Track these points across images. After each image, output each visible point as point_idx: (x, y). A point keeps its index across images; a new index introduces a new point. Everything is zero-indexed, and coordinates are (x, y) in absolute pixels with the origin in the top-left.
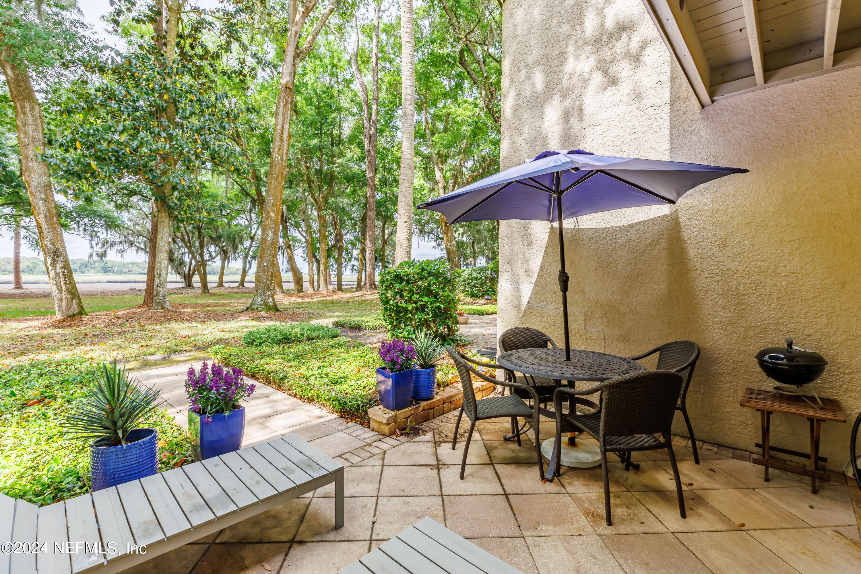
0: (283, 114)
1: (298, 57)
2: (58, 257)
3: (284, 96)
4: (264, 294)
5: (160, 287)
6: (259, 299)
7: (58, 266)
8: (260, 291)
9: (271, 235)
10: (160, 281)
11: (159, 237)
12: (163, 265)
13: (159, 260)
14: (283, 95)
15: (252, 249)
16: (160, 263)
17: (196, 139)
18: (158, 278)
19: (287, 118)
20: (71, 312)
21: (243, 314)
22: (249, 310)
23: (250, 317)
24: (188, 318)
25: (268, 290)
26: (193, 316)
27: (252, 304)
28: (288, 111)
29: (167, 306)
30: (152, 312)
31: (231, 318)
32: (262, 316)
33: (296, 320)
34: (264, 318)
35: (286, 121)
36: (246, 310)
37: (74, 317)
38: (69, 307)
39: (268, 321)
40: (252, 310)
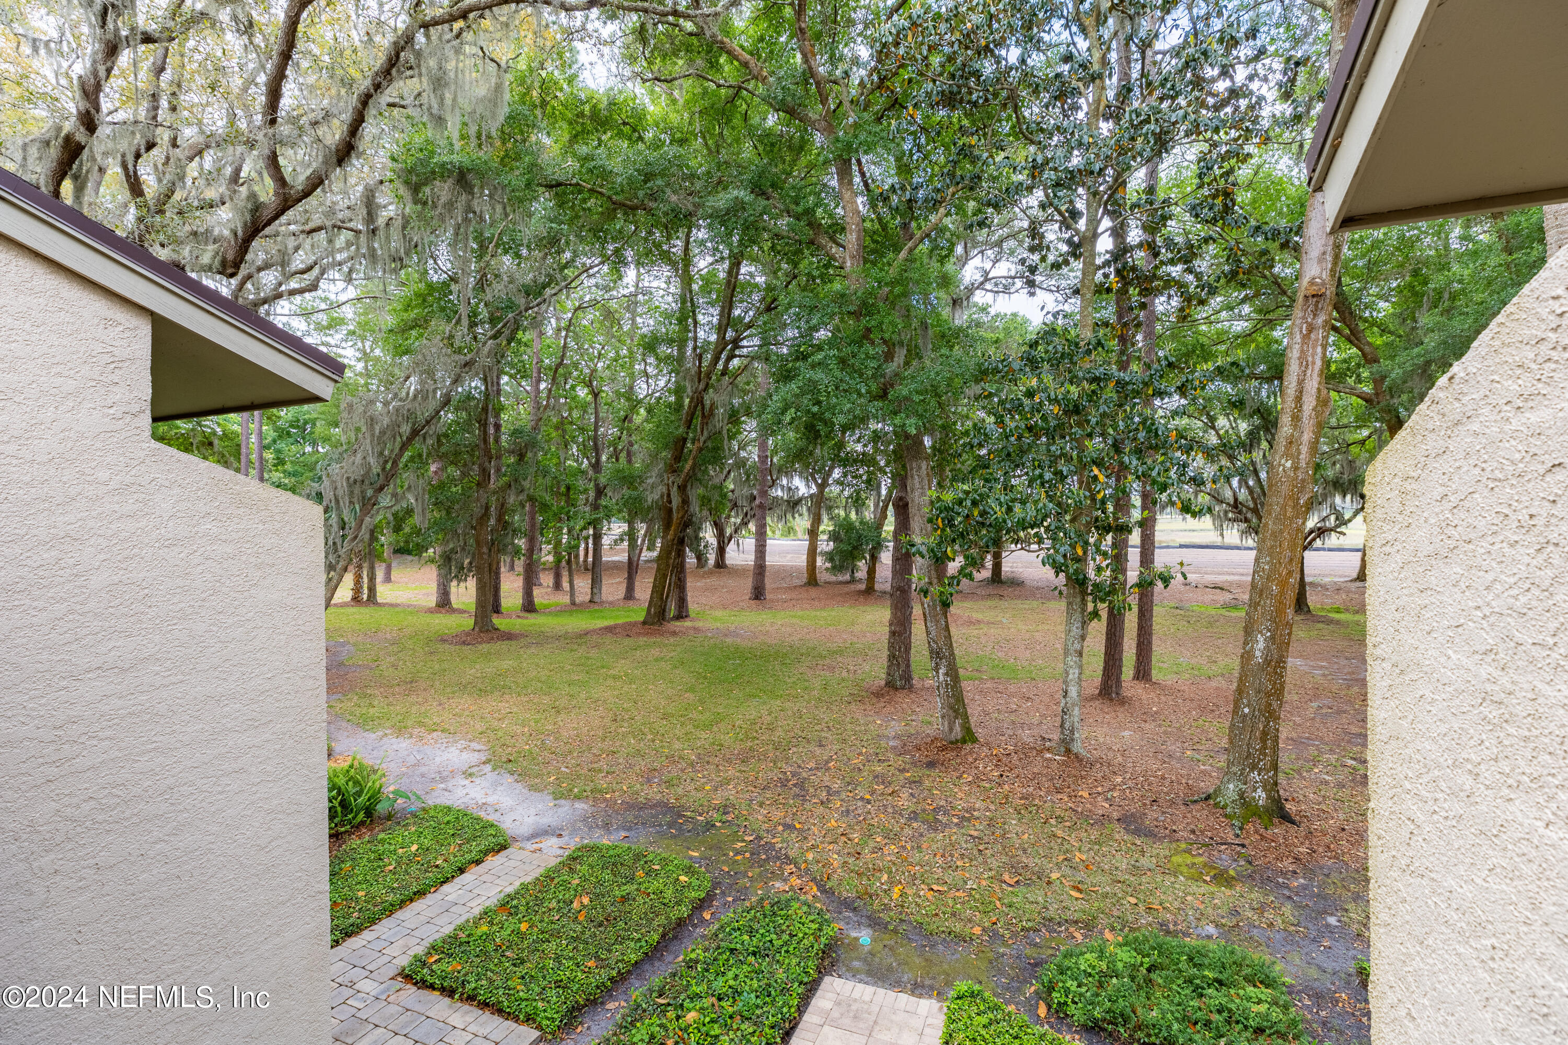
4: (1245, 779)
5: (1066, 714)
6: (1231, 786)
8: (1234, 769)
9: (1261, 645)
16: (1067, 673)
19: (1314, 363)
20: (953, 737)
21: (1189, 815)
22: (1212, 802)
23: (1193, 832)
24: (1085, 794)
25: (1252, 770)
26: (1100, 789)
27: (1218, 791)
28: (1314, 347)
29: (1077, 747)
30: (1047, 759)
31: (1156, 820)
32: (1222, 838)
33: (1310, 873)
34: (1223, 847)
35: (1309, 372)
36: (1206, 799)
37: (956, 745)
38: (951, 730)
39: (1224, 859)
40: (1216, 805)
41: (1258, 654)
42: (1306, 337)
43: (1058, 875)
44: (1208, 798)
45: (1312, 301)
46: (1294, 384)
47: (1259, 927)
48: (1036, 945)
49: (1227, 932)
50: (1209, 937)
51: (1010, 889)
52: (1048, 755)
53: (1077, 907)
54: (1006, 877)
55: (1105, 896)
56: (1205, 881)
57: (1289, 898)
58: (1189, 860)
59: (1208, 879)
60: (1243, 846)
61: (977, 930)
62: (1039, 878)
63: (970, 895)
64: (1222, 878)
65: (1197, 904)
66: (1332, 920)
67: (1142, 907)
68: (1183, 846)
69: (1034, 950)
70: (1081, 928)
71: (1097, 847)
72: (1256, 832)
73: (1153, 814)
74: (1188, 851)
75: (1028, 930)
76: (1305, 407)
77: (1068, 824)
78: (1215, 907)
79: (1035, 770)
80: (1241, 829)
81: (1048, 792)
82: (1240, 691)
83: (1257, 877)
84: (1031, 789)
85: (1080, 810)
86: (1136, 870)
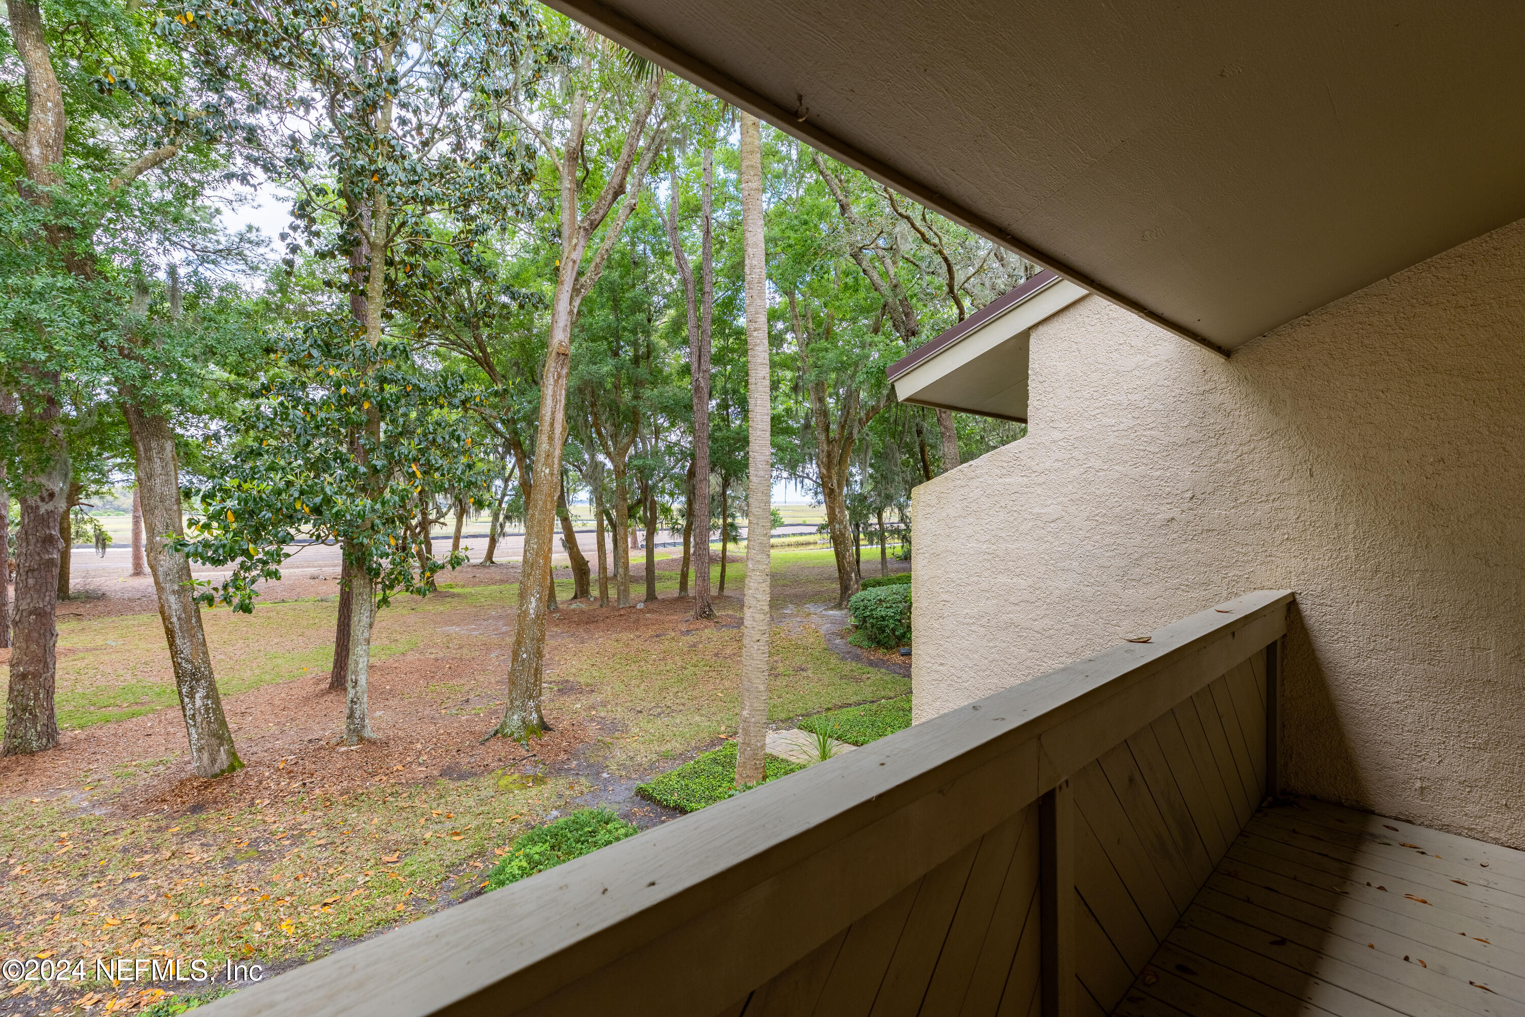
0: (554, 396)
1: (577, 296)
2: (198, 681)
3: (556, 368)
4: (524, 708)
5: (356, 703)
6: (515, 717)
7: (197, 696)
8: (517, 703)
9: (534, 605)
10: (357, 692)
11: (355, 619)
12: (361, 666)
13: (355, 658)
14: (554, 365)
15: (506, 498)
16: (357, 663)
17: (414, 472)
18: (354, 687)
19: (560, 401)
20: (216, 769)
21: (490, 750)
22: (499, 735)
23: (500, 760)
24: (400, 767)
25: (529, 700)
26: (408, 759)
27: (504, 725)
28: (561, 390)
29: (368, 733)
30: (343, 753)
31: (469, 763)
32: (520, 756)
33: (576, 756)
34: (524, 761)
35: (558, 406)
36: (495, 735)
37: (225, 775)
38: (213, 761)
39: (529, 769)
40: (504, 736)
41: (532, 611)
42: (556, 381)
43: (430, 833)
44: (497, 732)
45: (562, 357)
46: (549, 414)
47: (577, 797)
48: (453, 889)
49: (563, 809)
50: (556, 817)
51: (398, 864)
52: (343, 749)
53: (464, 846)
54: (386, 858)
55: (478, 829)
56: (530, 787)
57: (577, 774)
58: (510, 779)
59: (531, 784)
60: (535, 755)
61: (400, 907)
62: (414, 844)
63: (368, 888)
64: (539, 781)
65: (538, 803)
66: (605, 775)
67: (508, 823)
68: (500, 772)
69: (455, 892)
70: (477, 858)
71: (443, 801)
72: (537, 744)
73: (464, 760)
74: (504, 774)
75: (440, 882)
76: (556, 431)
77: (405, 795)
78: (548, 799)
79: (338, 766)
80: (528, 745)
81: (364, 780)
82: (518, 643)
83: (553, 771)
84: (345, 784)
85: (404, 781)
86: (482, 802)
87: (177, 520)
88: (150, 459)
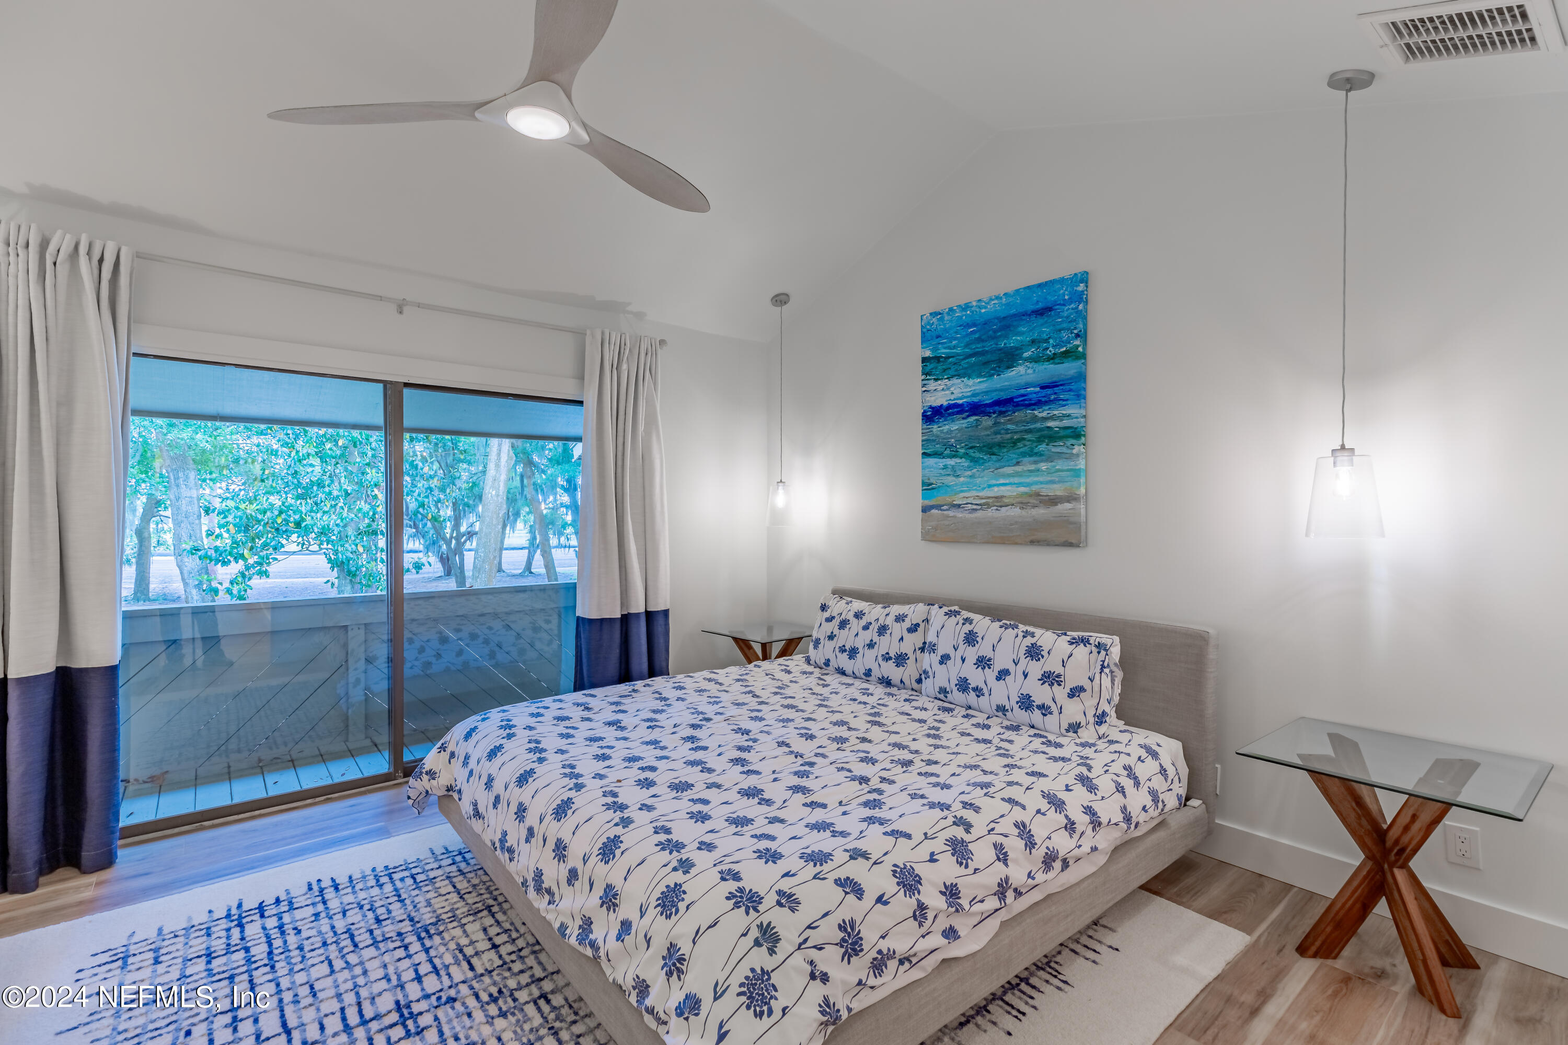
76: (502, 460)
87: (198, 531)
88: (178, 486)
